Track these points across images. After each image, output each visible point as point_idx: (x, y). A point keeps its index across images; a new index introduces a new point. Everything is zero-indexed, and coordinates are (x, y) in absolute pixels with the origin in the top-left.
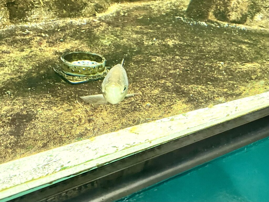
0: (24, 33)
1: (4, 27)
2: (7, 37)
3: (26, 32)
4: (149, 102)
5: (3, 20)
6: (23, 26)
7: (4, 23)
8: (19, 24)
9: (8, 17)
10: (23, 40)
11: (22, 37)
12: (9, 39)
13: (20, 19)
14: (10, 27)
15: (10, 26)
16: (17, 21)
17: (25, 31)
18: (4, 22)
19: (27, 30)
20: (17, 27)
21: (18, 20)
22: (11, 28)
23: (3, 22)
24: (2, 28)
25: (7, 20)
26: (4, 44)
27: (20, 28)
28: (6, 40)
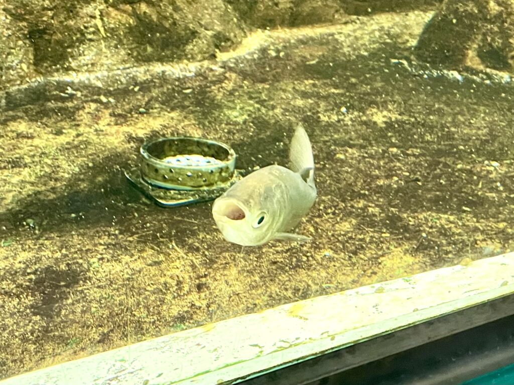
0: (62, 94)
1: (22, 82)
2: (28, 103)
3: (67, 94)
4: (330, 250)
5: (21, 68)
6: (61, 79)
7: (22, 74)
8: (53, 76)
9: (31, 61)
10: (60, 109)
11: (60, 104)
12: (32, 107)
13: (55, 65)
14: (35, 81)
15: (33, 80)
16: (49, 69)
17: (67, 91)
18: (23, 70)
19: (69, 88)
20: (50, 83)
21: (50, 66)
22: (36, 84)
23: (20, 71)
24: (19, 85)
25: (28, 68)
26: (22, 118)
27: (55, 84)
28: (26, 109)
